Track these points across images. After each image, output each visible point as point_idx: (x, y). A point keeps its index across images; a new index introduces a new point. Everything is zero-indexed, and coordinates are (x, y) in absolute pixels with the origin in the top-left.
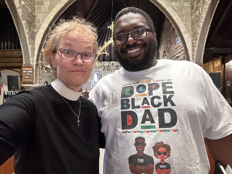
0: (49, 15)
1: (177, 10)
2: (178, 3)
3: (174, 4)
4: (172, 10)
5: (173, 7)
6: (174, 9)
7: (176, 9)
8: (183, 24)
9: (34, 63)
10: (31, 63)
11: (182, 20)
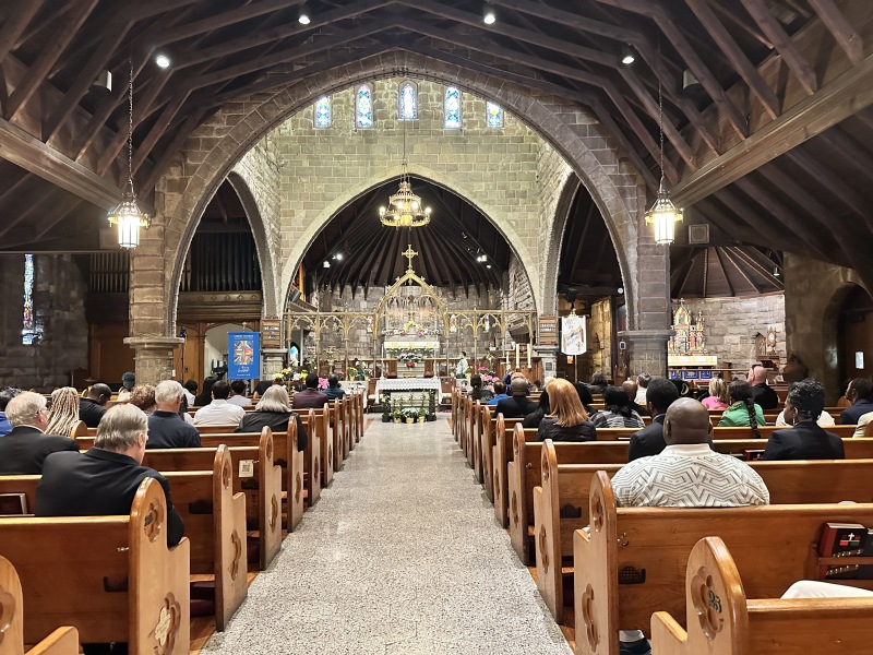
0: (305, 234)
1: (516, 227)
2: (517, 214)
3: (510, 215)
4: (508, 226)
5: (509, 221)
6: (511, 225)
7: (514, 223)
8: (525, 249)
9: (280, 315)
10: (278, 315)
11: (524, 242)
